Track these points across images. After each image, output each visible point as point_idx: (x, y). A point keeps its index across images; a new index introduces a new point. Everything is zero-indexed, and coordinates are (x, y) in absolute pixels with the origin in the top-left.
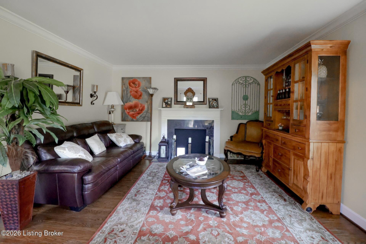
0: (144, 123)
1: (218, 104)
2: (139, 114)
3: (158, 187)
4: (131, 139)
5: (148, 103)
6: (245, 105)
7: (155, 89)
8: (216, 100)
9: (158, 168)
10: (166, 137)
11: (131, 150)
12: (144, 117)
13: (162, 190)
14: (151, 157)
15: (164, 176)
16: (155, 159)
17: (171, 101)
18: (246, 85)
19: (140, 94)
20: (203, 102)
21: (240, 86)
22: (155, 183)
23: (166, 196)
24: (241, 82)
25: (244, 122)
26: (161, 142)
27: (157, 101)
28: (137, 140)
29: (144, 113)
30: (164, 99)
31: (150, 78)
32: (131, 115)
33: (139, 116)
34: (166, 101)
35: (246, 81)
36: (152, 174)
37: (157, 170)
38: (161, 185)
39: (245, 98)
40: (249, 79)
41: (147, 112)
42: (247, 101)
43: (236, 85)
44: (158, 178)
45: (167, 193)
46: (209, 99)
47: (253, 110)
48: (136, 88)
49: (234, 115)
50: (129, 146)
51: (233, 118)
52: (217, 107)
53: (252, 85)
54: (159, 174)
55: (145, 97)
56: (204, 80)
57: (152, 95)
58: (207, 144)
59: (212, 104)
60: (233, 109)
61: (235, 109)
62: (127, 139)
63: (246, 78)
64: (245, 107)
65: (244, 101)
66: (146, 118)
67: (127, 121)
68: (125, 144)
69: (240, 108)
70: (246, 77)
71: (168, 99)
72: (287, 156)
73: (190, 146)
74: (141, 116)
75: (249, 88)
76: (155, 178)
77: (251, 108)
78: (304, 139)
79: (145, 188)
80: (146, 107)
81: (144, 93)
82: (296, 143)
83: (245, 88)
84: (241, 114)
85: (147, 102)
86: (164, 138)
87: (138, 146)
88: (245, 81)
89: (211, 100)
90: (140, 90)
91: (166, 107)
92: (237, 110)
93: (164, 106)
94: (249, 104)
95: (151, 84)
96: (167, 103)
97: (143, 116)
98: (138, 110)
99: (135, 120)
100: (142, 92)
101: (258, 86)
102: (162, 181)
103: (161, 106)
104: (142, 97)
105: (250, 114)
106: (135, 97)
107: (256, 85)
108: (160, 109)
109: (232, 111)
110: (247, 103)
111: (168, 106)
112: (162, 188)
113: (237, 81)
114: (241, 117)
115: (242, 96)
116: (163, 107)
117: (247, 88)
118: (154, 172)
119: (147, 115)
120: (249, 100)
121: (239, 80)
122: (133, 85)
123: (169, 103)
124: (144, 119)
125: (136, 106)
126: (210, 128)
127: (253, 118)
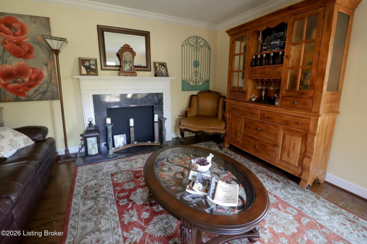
0: (45, 104)
1: (167, 71)
2: (31, 86)
3: (117, 219)
4: (25, 137)
5: (49, 67)
6: (196, 72)
7: (63, 40)
8: (163, 65)
9: (95, 177)
10: (94, 123)
11: (34, 162)
12: (44, 93)
13: (129, 223)
14: (68, 158)
15: (115, 191)
16: (79, 161)
17: (96, 65)
18: (197, 48)
19: (27, 49)
20: (146, 67)
21: (191, 48)
22: (108, 213)
23: (145, 234)
24: (192, 43)
25: (195, 93)
26: (87, 132)
27: (67, 63)
28: (39, 137)
29: (42, 85)
30: (82, 61)
31: (48, 19)
32: (11, 90)
33: (32, 91)
34: (87, 64)
35: (197, 42)
36: (89, 192)
37: (95, 181)
38: (121, 214)
39: (196, 64)
40: (199, 41)
41: (49, 82)
42: (197, 68)
43: (186, 46)
44: (106, 199)
45: (143, 229)
46: (155, 63)
47: (204, 79)
48: (14, 35)
49: (185, 86)
50: (24, 153)
51: (183, 89)
52: (167, 75)
53: (203, 49)
54: (104, 189)
55: (40, 54)
56: (146, 35)
57: (57, 52)
58: (156, 126)
59: (159, 70)
60: (183, 78)
61: (186, 78)
62: (16, 139)
63: (197, 39)
64: (196, 76)
65: (195, 68)
66: (48, 94)
67: (5, 101)
68: (14, 151)
69: (190, 77)
70: (197, 37)
71: (89, 60)
72: (270, 131)
73: (132, 130)
74: (36, 91)
75: (200, 52)
76: (101, 201)
77: (202, 77)
78: (309, 113)
79: (93, 232)
80: (45, 73)
81: (36, 48)
82: (291, 117)
83: (195, 52)
84: (191, 84)
85: (47, 65)
86: (90, 124)
87: (45, 147)
88: (195, 43)
89: (157, 65)
90: (27, 40)
91: (88, 74)
92: (188, 79)
93: (84, 71)
94: (200, 72)
95: (50, 30)
96: (88, 67)
97: (41, 90)
98: (27, 80)
99: (23, 98)
100: (32, 44)
101: (209, 50)
102: (117, 202)
103: (78, 73)
104: (34, 54)
105: (201, 84)
106: (17, 54)
107: (207, 48)
108: (76, 77)
109: (182, 81)
110: (197, 70)
111: (91, 73)
112: (127, 218)
113: (187, 42)
114: (193, 88)
115: (193, 61)
116: (81, 74)
117: (198, 52)
118: (92, 188)
119: (49, 89)
120: (200, 66)
121: (190, 41)
122: (7, 29)
123: (93, 67)
124: (43, 96)
125: (21, 72)
126: (158, 104)
127: (203, 88)
